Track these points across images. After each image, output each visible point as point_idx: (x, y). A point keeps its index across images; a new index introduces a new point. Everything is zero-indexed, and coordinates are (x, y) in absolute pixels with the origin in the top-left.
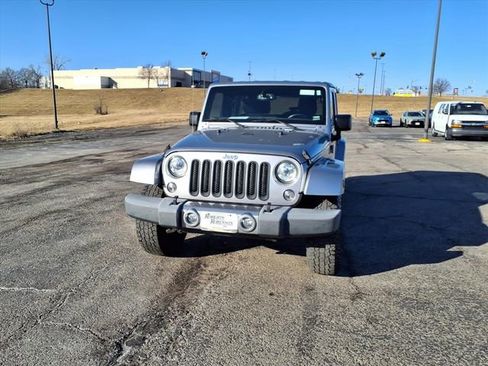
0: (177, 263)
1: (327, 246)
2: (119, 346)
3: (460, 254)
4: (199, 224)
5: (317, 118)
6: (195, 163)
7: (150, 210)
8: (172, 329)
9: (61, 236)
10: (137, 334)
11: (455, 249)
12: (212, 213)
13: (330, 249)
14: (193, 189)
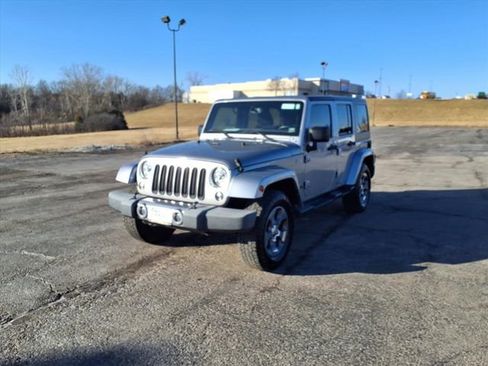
0: (154, 249)
1: (250, 243)
2: (59, 296)
3: (422, 268)
4: (147, 216)
6: (157, 167)
8: (102, 291)
9: (94, 223)
10: (77, 291)
13: (252, 245)
14: (154, 189)
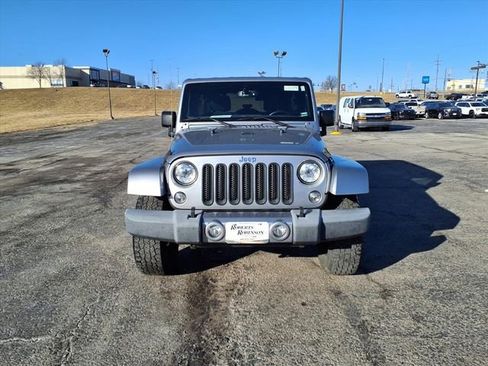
1: (354, 247)
4: (224, 237)
5: (304, 114)
6: (207, 168)
7: (163, 226)
11: (435, 234)
12: (239, 224)
13: (355, 249)
14: (206, 198)
